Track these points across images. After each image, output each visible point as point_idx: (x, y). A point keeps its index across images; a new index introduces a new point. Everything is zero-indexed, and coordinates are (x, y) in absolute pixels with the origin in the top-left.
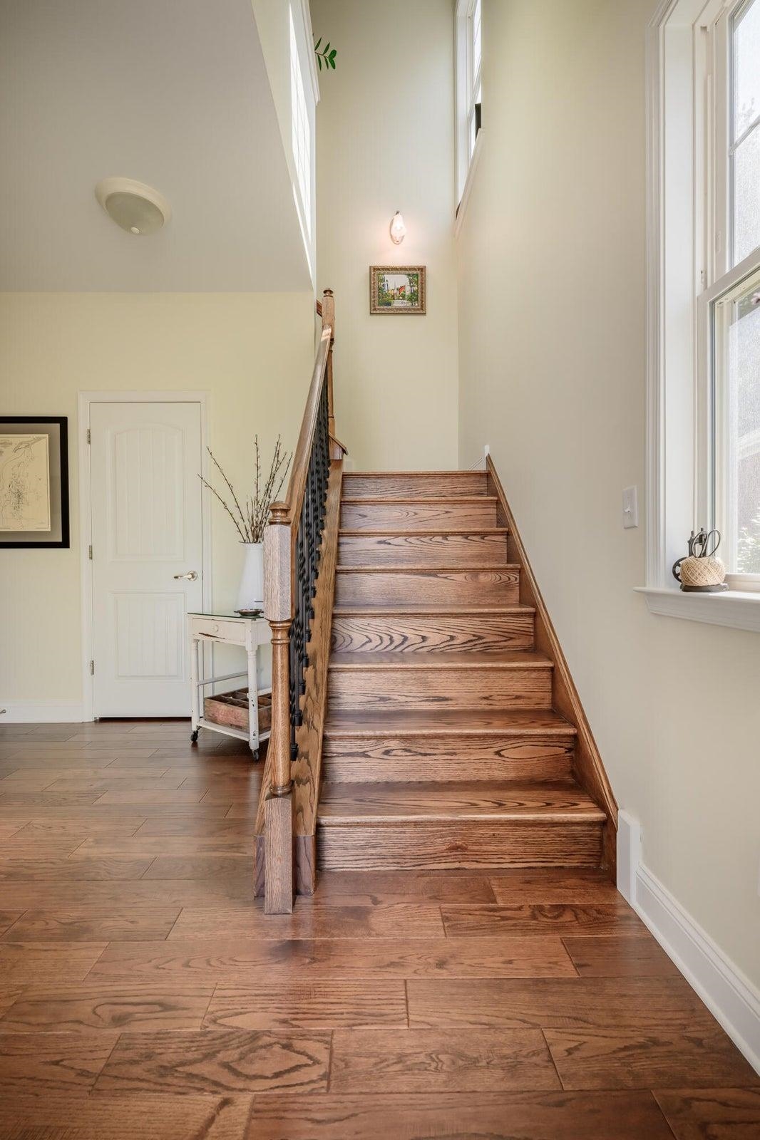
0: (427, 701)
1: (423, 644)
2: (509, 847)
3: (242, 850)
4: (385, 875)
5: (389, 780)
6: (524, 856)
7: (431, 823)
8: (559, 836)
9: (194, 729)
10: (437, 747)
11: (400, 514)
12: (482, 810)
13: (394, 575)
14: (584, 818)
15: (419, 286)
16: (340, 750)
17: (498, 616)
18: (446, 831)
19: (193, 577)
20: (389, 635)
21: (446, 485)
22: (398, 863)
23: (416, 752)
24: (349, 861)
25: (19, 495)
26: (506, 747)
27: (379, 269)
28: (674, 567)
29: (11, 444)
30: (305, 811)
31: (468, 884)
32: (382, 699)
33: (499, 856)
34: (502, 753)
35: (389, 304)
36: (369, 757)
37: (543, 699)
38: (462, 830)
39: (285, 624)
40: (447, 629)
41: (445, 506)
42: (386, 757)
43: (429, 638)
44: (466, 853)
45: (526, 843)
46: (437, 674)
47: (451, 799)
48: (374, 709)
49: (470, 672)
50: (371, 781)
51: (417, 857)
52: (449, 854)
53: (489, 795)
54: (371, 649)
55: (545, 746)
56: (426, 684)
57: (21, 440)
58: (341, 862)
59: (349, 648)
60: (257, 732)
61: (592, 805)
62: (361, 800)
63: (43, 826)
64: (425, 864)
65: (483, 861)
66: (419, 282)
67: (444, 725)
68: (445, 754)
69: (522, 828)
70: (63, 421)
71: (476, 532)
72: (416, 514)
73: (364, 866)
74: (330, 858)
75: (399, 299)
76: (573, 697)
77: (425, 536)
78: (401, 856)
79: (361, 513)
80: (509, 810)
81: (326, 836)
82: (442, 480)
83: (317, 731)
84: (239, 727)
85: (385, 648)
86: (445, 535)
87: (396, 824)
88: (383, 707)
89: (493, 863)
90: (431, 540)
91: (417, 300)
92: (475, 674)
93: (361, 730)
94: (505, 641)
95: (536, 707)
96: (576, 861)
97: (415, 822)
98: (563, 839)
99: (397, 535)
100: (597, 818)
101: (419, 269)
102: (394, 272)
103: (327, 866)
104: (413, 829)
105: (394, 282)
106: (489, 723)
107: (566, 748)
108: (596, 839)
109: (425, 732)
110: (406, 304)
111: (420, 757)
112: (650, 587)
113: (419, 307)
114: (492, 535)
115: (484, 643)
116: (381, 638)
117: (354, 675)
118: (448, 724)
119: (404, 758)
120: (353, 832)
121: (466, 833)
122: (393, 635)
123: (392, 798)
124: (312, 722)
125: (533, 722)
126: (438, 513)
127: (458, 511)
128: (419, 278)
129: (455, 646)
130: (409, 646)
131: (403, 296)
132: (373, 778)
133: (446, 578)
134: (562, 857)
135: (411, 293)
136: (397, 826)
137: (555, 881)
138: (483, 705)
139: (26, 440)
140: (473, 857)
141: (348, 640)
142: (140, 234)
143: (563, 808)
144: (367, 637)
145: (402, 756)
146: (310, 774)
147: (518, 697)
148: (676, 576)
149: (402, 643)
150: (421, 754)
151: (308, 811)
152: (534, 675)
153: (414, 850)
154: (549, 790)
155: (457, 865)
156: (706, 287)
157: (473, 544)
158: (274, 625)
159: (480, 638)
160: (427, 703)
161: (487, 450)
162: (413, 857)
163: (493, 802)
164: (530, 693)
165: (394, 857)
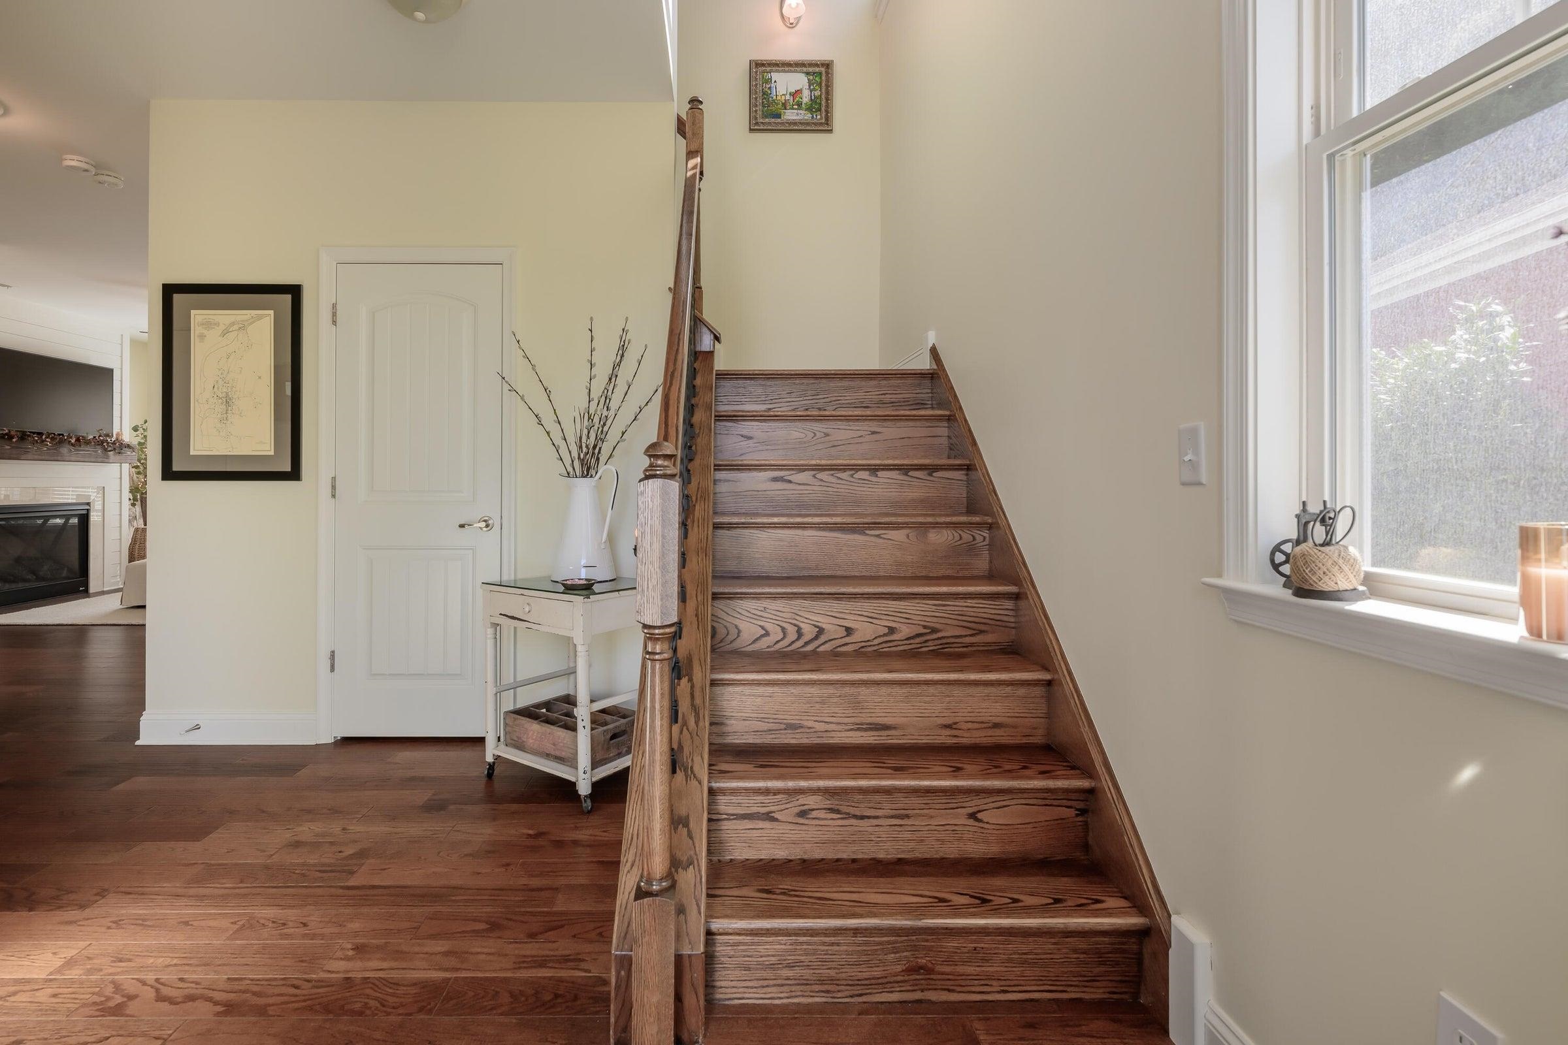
0: (858, 729)
1: (847, 640)
2: (998, 969)
3: (583, 965)
4: (809, 1009)
5: (806, 857)
6: (1022, 982)
7: (879, 931)
8: (1075, 951)
9: (489, 759)
10: (879, 806)
11: (803, 435)
12: (957, 911)
13: (799, 532)
14: (1115, 924)
15: (823, 90)
16: (731, 810)
17: (962, 598)
18: (902, 942)
19: (487, 526)
20: (795, 625)
21: (870, 392)
22: (828, 992)
23: (849, 814)
24: (752, 988)
25: (228, 401)
26: (985, 807)
27: (763, 65)
28: (1273, 554)
29: (218, 324)
30: (688, 911)
31: (939, 1029)
32: (791, 727)
33: (983, 982)
34: (979, 816)
35: (778, 116)
36: (776, 820)
37: (1035, 728)
38: (927, 941)
39: (668, 630)
40: (885, 617)
41: (870, 423)
42: (801, 821)
43: (857, 629)
44: (932, 976)
45: (1025, 962)
46: (873, 689)
47: (907, 891)
48: (777, 741)
49: (925, 687)
50: (778, 857)
51: (858, 982)
52: (906, 978)
53: (962, 883)
54: (768, 647)
55: (1046, 805)
56: (856, 704)
57: (232, 319)
58: (741, 990)
59: (736, 645)
60: (589, 769)
61: (1123, 903)
62: (768, 892)
63: (273, 922)
64: (870, 994)
65: (959, 989)
66: (823, 84)
67: (890, 771)
68: (892, 817)
69: (1019, 939)
70: (295, 291)
71: (921, 465)
72: (827, 435)
73: (776, 997)
74: (723, 984)
75: (793, 109)
76: (1085, 730)
77: (844, 470)
78: (832, 980)
79: (745, 433)
80: (997, 911)
81: (718, 949)
82: (863, 383)
83: (700, 783)
84: (560, 759)
85: (790, 645)
86: (874, 470)
87: (826, 932)
88: (790, 739)
89: (974, 992)
90: (852, 476)
91: (819, 110)
92: (931, 690)
93: (764, 779)
94: (971, 635)
95: (1025, 740)
96: (1101, 991)
97: (856, 929)
98: (1082, 956)
99: (801, 469)
100: (1135, 925)
101: (823, 65)
102: (787, 69)
103: (718, 996)
104: (850, 939)
105: (785, 84)
106: (958, 769)
107: (1077, 810)
108: (1133, 956)
109: (863, 783)
110: (804, 115)
111: (853, 821)
112: (1228, 582)
113: (823, 121)
114: (946, 469)
115: (939, 639)
116: (783, 629)
117: (747, 690)
118: (896, 769)
119: (830, 822)
120: (758, 944)
121: (933, 946)
122: (802, 625)
123: (814, 888)
124: (692, 768)
125: (1025, 768)
126: (859, 433)
127: (891, 431)
128: (824, 78)
129: (895, 643)
130: (826, 642)
131: (799, 105)
132: (781, 853)
133: (878, 536)
134: (1080, 984)
135: (811, 100)
136: (826, 935)
137: (1071, 1023)
138: (944, 738)
139: (239, 318)
140: (943, 982)
141: (734, 632)
142: (427, 21)
143: (1081, 908)
144: (762, 628)
145: (826, 819)
146: (692, 853)
147: (996, 726)
148: (1276, 567)
149: (816, 638)
150: (855, 817)
151: (692, 912)
152: (1022, 691)
153: (854, 972)
154: (1054, 875)
155: (918, 995)
156: (1317, 132)
157: (916, 483)
158: (652, 631)
159: (934, 631)
160: (859, 734)
161: (932, 338)
162: (850, 983)
163: (972, 897)
164: (1016, 719)
165: (821, 982)
